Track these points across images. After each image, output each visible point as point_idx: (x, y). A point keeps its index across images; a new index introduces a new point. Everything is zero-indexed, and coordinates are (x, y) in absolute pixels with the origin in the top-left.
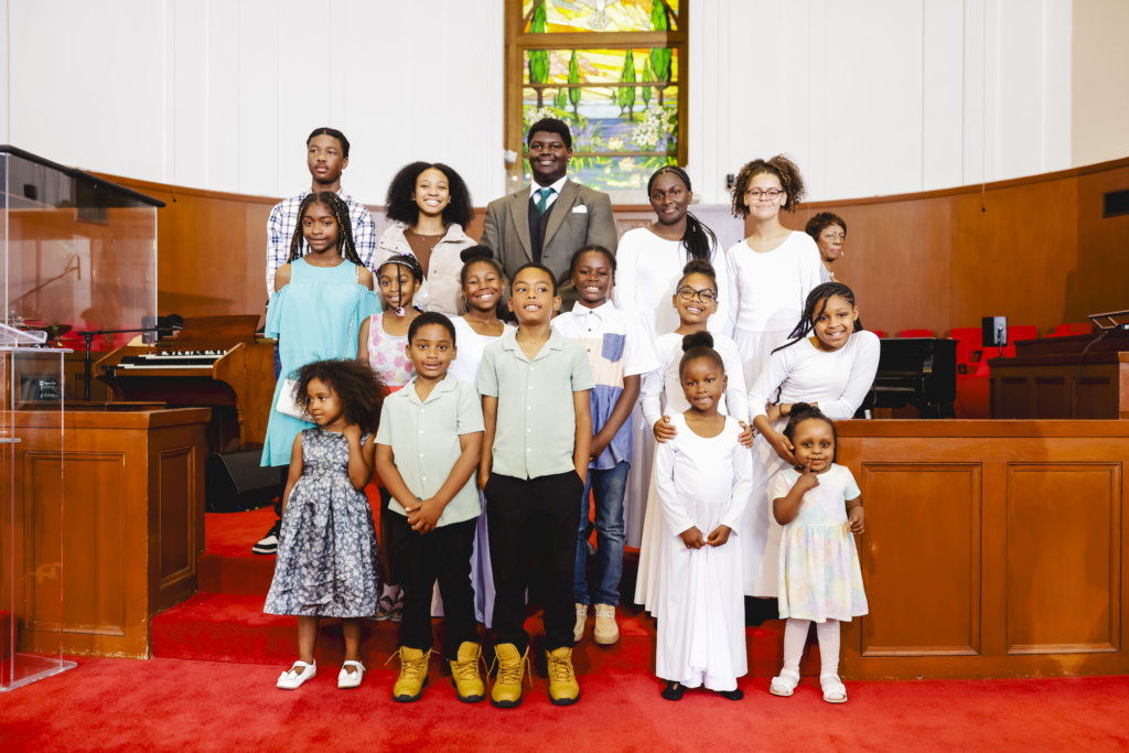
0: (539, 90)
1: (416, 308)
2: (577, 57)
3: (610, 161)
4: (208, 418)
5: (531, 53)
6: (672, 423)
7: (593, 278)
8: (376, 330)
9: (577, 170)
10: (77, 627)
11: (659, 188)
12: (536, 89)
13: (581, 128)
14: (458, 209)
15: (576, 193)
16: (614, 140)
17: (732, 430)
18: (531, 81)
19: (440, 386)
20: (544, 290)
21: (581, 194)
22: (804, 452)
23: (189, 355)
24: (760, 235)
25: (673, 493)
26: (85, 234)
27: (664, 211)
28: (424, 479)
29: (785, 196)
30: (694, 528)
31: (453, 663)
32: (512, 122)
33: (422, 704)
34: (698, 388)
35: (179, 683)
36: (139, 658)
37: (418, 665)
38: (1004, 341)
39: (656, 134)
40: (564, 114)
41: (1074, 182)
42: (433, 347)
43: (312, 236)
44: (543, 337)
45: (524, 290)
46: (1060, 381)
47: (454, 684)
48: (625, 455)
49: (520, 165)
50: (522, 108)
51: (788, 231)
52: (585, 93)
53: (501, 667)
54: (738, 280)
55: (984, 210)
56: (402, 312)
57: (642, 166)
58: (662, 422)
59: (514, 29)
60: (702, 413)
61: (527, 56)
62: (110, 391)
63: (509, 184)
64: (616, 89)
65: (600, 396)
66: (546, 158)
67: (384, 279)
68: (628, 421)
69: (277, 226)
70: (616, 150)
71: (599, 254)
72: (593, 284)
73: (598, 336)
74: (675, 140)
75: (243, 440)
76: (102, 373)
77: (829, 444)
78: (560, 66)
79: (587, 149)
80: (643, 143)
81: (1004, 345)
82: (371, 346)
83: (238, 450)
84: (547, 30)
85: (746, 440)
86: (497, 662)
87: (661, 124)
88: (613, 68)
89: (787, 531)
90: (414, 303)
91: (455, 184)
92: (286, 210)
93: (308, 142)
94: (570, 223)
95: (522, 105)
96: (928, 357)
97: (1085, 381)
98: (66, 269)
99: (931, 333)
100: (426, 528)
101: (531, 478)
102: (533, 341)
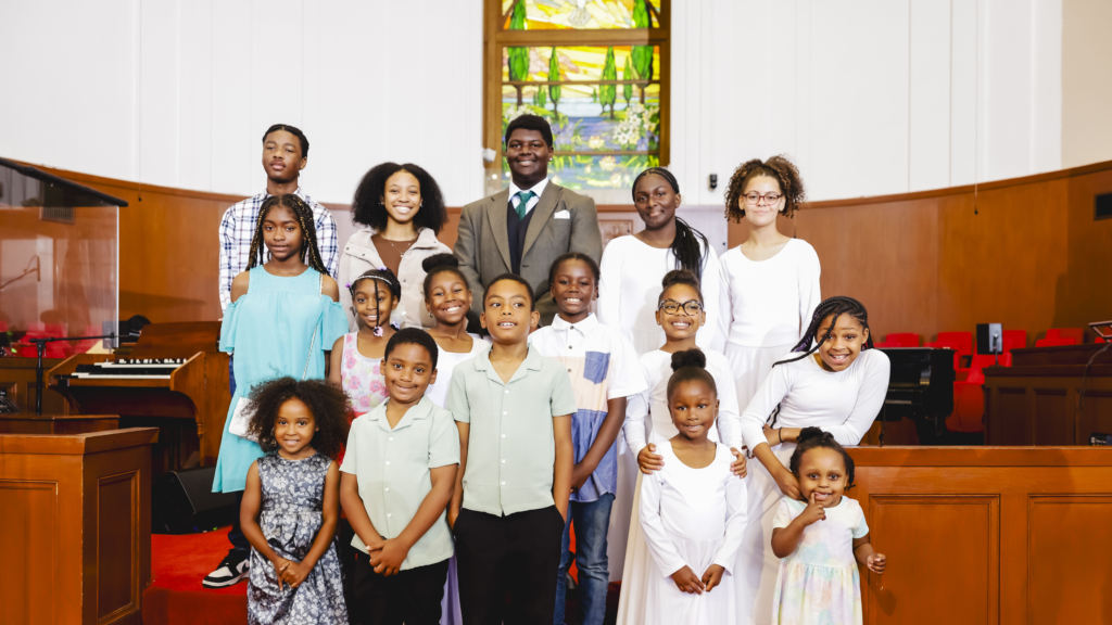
0: (519, 87)
1: (393, 326)
2: (557, 54)
3: (590, 160)
4: (155, 439)
5: (510, 50)
6: (658, 452)
7: (574, 289)
8: (350, 352)
9: (557, 169)
11: (643, 190)
12: (515, 86)
13: (561, 126)
14: (431, 212)
15: (558, 196)
16: (595, 138)
17: (724, 458)
18: (511, 78)
19: (413, 411)
20: (520, 305)
21: (563, 198)
22: (810, 484)
23: (147, 364)
24: (755, 242)
25: (662, 531)
26: (48, 234)
27: (648, 215)
28: (389, 515)
29: (783, 200)
30: (686, 567)
32: (491, 120)
34: (689, 414)
38: (1000, 349)
39: (637, 133)
40: (545, 111)
41: (1064, 183)
42: (408, 369)
43: (273, 242)
44: (518, 356)
45: (498, 305)
46: (1062, 393)
48: (609, 486)
49: (498, 164)
50: (501, 106)
51: (786, 238)
52: (565, 91)
54: (730, 289)
55: (976, 213)
56: (381, 332)
57: (623, 166)
58: (647, 451)
59: (493, 25)
60: (692, 440)
61: (506, 53)
62: (65, 402)
63: (488, 183)
64: (597, 87)
65: (581, 422)
66: (526, 158)
67: (360, 296)
68: (612, 448)
69: (230, 232)
70: (596, 149)
71: (580, 263)
72: (574, 295)
73: (580, 355)
74: (656, 139)
75: (202, 454)
76: (54, 382)
77: (839, 476)
78: (540, 63)
79: (568, 148)
80: (624, 142)
81: (999, 353)
82: (344, 369)
83: (197, 466)
84: (526, 26)
85: (739, 469)
87: (642, 123)
88: (594, 66)
89: (785, 566)
90: (392, 322)
91: (427, 186)
92: (238, 214)
93: (264, 139)
94: (552, 230)
95: (501, 102)
96: (926, 369)
97: (1091, 394)
98: (25, 270)
99: (917, 336)
100: (389, 571)
101: (506, 514)
102: (508, 360)
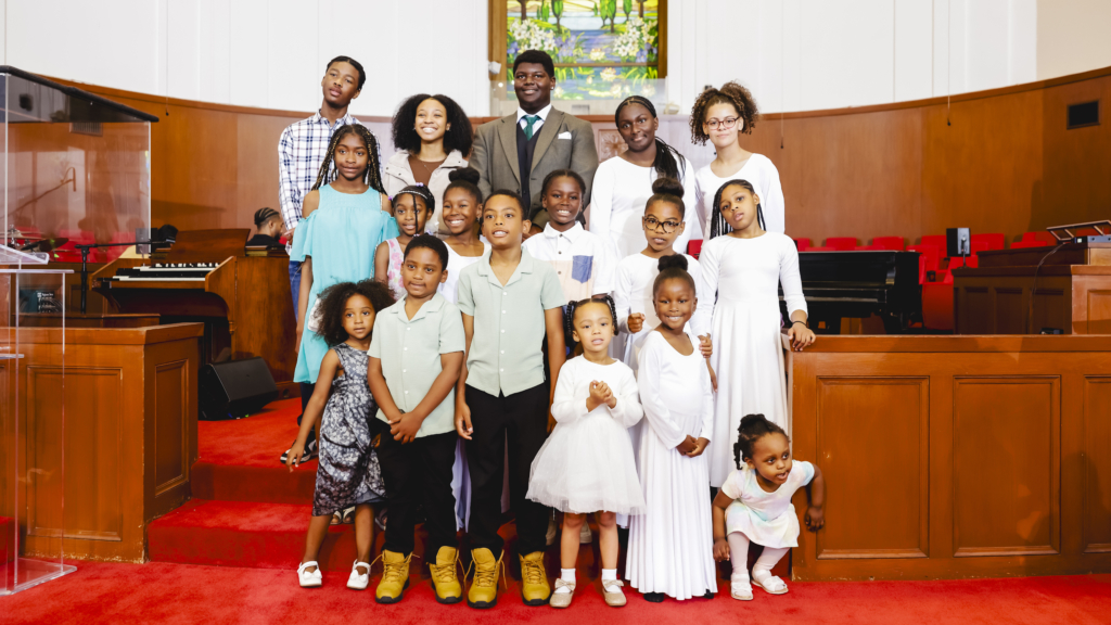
0: (523, 3)
3: (592, 71)
4: (201, 333)
7: (565, 203)
8: (396, 255)
10: (76, 533)
11: (626, 118)
12: (520, 1)
13: (564, 39)
15: (560, 120)
16: (596, 50)
19: (427, 306)
20: (512, 216)
21: (565, 121)
23: (181, 268)
24: (722, 161)
26: (81, 147)
27: (632, 140)
28: (406, 392)
31: (432, 566)
32: (497, 33)
33: (402, 605)
34: (671, 307)
35: (174, 586)
36: (135, 562)
37: (399, 567)
38: (968, 252)
39: (636, 45)
40: (547, 25)
41: (1039, 94)
42: (420, 269)
43: (345, 164)
44: (514, 260)
45: (493, 217)
46: (1018, 291)
47: (434, 586)
49: (504, 76)
50: (506, 20)
51: (749, 153)
52: (568, 6)
53: (477, 570)
55: (949, 124)
57: (622, 77)
60: (673, 331)
62: (105, 302)
64: (598, 2)
66: (529, 87)
67: (400, 208)
69: (288, 150)
70: (597, 61)
71: (571, 180)
72: (564, 207)
73: (568, 258)
74: (655, 51)
75: (234, 349)
76: (98, 284)
79: (570, 60)
80: (624, 54)
81: (967, 255)
83: (229, 360)
86: (474, 565)
87: (642, 36)
91: (453, 112)
94: (556, 148)
95: (506, 17)
96: (891, 270)
97: (1041, 292)
98: (62, 181)
99: (902, 240)
100: (406, 438)
101: (506, 395)
102: (504, 264)
